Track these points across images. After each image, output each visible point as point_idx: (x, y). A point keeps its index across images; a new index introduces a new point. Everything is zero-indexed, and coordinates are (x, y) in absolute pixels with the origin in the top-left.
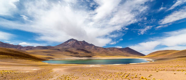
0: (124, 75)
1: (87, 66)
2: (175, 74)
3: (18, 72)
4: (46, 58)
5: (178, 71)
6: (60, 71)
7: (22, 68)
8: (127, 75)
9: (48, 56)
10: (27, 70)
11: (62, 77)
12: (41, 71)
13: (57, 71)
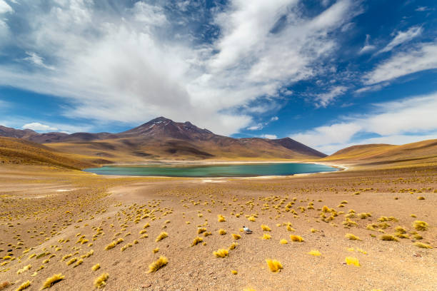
0: (282, 203)
1: (195, 181)
2: (397, 199)
3: (14, 197)
4: (95, 162)
5: (403, 191)
6: (127, 194)
7: (27, 187)
8: (289, 204)
9: (98, 157)
10: (40, 192)
11: (130, 209)
12: (76, 196)
13: (119, 194)
